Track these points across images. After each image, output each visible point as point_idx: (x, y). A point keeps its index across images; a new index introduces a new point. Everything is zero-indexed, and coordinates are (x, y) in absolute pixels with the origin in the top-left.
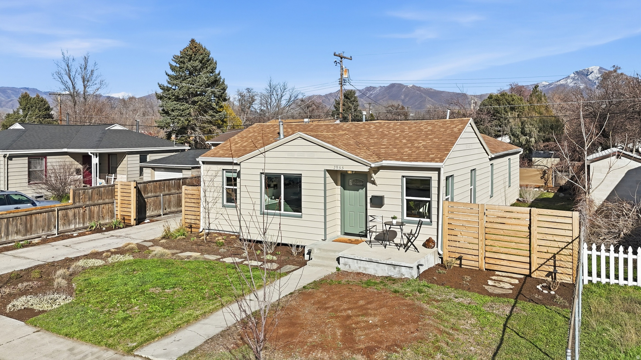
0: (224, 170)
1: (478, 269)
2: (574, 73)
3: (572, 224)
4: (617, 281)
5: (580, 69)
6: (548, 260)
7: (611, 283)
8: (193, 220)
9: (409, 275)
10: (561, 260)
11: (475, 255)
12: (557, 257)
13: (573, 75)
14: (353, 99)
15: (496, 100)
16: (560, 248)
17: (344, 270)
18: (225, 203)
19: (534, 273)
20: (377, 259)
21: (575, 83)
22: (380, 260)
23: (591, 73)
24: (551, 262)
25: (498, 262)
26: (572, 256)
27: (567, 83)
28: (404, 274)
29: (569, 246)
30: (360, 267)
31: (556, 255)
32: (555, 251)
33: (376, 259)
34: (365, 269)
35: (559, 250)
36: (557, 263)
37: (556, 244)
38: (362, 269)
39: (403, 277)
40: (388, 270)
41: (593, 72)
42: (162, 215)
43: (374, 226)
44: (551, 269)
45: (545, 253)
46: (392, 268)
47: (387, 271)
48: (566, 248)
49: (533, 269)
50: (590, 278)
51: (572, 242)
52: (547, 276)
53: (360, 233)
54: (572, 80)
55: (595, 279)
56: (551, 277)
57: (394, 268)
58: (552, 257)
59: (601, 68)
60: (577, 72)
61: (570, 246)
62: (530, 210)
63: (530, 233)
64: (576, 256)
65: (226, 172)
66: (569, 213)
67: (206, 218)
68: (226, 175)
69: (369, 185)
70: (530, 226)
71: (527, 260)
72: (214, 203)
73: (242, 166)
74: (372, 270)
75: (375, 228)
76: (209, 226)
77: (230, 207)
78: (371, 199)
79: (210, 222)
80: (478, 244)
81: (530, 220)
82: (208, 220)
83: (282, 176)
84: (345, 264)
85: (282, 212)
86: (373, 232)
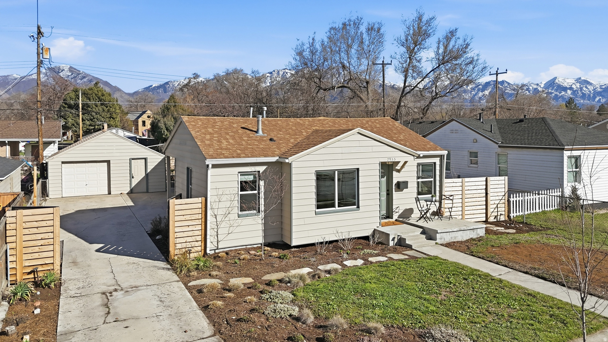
0: (239, 173)
5: (51, 65)
6: (495, 209)
10: (500, 207)
12: (499, 206)
16: (499, 200)
17: (441, 243)
18: (239, 212)
19: (489, 219)
21: (47, 79)
22: (466, 228)
23: (62, 71)
26: (505, 203)
29: (503, 197)
30: (452, 237)
32: (497, 202)
34: (455, 238)
36: (499, 210)
37: (497, 198)
39: (479, 236)
41: (64, 70)
43: (397, 208)
44: (496, 214)
45: (493, 204)
48: (502, 199)
49: (488, 216)
51: (505, 195)
52: (495, 219)
57: (474, 232)
58: (496, 207)
59: (71, 67)
60: (48, 68)
62: (486, 179)
63: (487, 194)
64: (507, 203)
65: (241, 175)
66: (503, 178)
67: (214, 236)
68: (240, 179)
69: (395, 173)
70: (486, 189)
71: (484, 211)
72: (226, 215)
73: (293, 165)
74: (460, 237)
75: (398, 209)
76: (218, 245)
77: (247, 216)
78: (396, 184)
79: (219, 240)
80: (462, 207)
81: (486, 185)
82: (216, 237)
83: (336, 172)
84: (441, 239)
85: (337, 208)
86: (397, 212)
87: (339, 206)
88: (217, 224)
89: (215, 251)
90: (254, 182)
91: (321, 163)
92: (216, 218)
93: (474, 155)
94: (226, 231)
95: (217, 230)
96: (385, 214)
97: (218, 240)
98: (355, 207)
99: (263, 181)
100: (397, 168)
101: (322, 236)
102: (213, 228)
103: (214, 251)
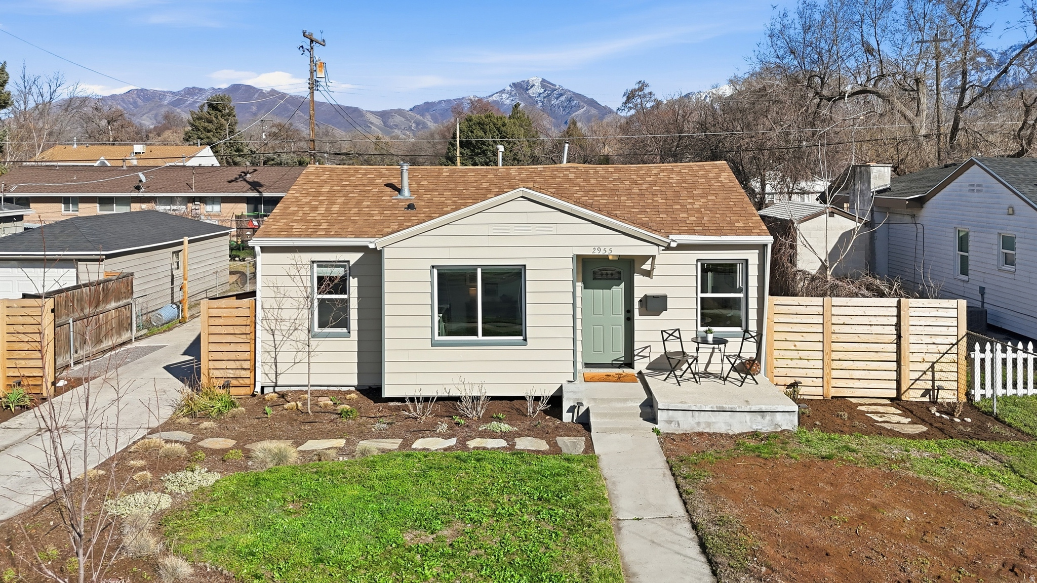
0: (313, 262)
1: (821, 398)
2: (510, 86)
3: (957, 318)
4: (1025, 391)
5: (517, 80)
6: (925, 373)
7: (1008, 395)
8: (230, 371)
9: (789, 425)
10: (941, 371)
11: (816, 378)
12: (937, 367)
13: (509, 88)
14: (227, 111)
15: (479, 123)
16: (940, 353)
17: (668, 432)
18: (316, 329)
19: (905, 394)
20: (733, 406)
21: (512, 100)
22: (739, 407)
23: (532, 87)
24: (929, 375)
25: (850, 383)
26: (957, 363)
27: (502, 99)
28: (780, 424)
29: (952, 349)
30: (699, 422)
31: (935, 365)
32: (934, 358)
33: (730, 406)
34: (709, 424)
35: (939, 356)
36: (937, 376)
37: (935, 348)
38: (703, 426)
39: (779, 430)
40: (751, 422)
41: (534, 85)
42: (72, 365)
43: (646, 348)
44: (929, 385)
45: (920, 362)
46: (758, 417)
47: (749, 424)
48: (949, 352)
49: (904, 388)
50: (983, 392)
51: (957, 344)
52: (923, 395)
53: (614, 362)
54: (508, 96)
55: (989, 392)
56: (928, 396)
57: (763, 417)
58: (929, 368)
59: (543, 80)
60: (514, 84)
61: (954, 350)
62: (899, 302)
63: (899, 337)
64: (963, 362)
65: (318, 266)
66: (953, 303)
67: (270, 364)
68: (318, 273)
69: (638, 278)
70: (898, 326)
71: (894, 375)
72: (291, 332)
73: (387, 253)
74: (723, 425)
75: (648, 350)
76: (276, 380)
77: (328, 336)
78: (640, 301)
79: (279, 372)
80: (823, 360)
81: (899, 316)
82: (274, 367)
83: (479, 271)
84: (669, 422)
85: (480, 337)
86: (645, 357)
87: (483, 335)
88: (275, 345)
89: (274, 390)
90: (344, 279)
91: (445, 253)
92: (273, 335)
93: (1008, 243)
94: (290, 357)
95: (276, 356)
96: (623, 359)
97: (276, 372)
98: (521, 338)
99: (356, 279)
100: (643, 267)
101: (445, 386)
102: (269, 350)
103: (272, 388)
